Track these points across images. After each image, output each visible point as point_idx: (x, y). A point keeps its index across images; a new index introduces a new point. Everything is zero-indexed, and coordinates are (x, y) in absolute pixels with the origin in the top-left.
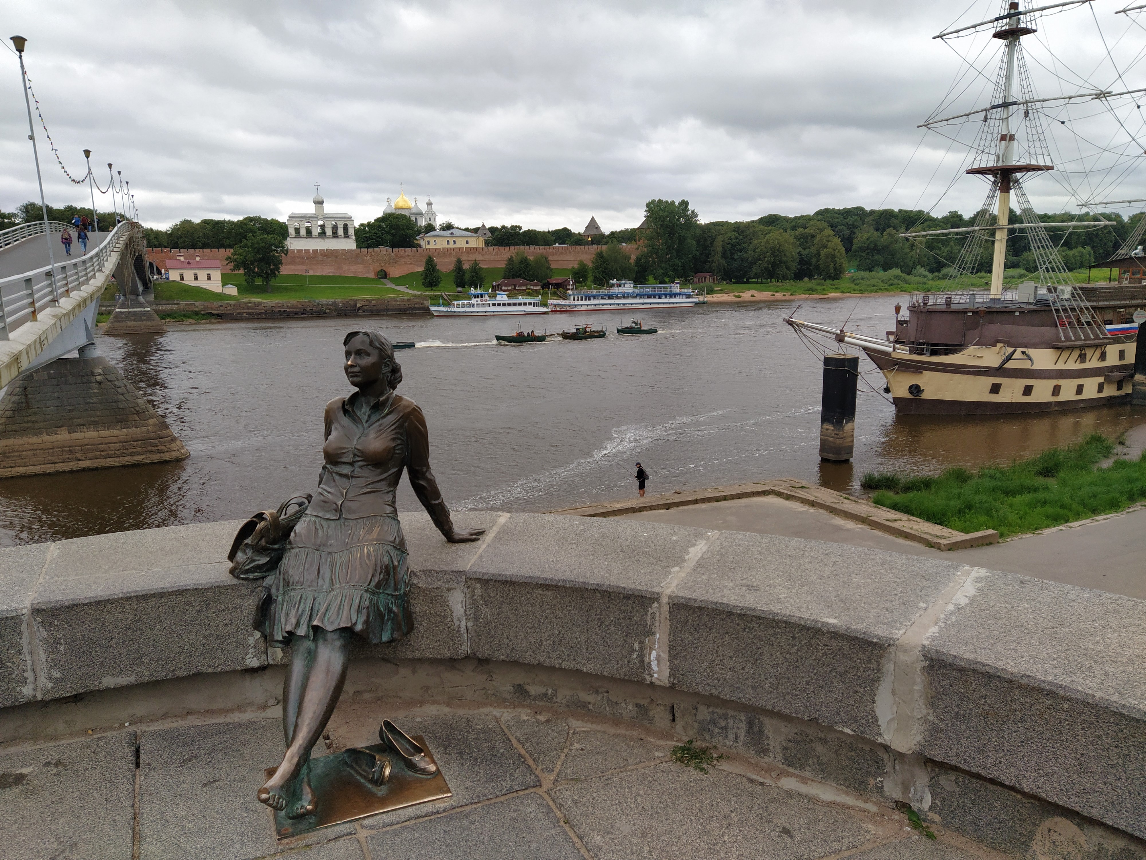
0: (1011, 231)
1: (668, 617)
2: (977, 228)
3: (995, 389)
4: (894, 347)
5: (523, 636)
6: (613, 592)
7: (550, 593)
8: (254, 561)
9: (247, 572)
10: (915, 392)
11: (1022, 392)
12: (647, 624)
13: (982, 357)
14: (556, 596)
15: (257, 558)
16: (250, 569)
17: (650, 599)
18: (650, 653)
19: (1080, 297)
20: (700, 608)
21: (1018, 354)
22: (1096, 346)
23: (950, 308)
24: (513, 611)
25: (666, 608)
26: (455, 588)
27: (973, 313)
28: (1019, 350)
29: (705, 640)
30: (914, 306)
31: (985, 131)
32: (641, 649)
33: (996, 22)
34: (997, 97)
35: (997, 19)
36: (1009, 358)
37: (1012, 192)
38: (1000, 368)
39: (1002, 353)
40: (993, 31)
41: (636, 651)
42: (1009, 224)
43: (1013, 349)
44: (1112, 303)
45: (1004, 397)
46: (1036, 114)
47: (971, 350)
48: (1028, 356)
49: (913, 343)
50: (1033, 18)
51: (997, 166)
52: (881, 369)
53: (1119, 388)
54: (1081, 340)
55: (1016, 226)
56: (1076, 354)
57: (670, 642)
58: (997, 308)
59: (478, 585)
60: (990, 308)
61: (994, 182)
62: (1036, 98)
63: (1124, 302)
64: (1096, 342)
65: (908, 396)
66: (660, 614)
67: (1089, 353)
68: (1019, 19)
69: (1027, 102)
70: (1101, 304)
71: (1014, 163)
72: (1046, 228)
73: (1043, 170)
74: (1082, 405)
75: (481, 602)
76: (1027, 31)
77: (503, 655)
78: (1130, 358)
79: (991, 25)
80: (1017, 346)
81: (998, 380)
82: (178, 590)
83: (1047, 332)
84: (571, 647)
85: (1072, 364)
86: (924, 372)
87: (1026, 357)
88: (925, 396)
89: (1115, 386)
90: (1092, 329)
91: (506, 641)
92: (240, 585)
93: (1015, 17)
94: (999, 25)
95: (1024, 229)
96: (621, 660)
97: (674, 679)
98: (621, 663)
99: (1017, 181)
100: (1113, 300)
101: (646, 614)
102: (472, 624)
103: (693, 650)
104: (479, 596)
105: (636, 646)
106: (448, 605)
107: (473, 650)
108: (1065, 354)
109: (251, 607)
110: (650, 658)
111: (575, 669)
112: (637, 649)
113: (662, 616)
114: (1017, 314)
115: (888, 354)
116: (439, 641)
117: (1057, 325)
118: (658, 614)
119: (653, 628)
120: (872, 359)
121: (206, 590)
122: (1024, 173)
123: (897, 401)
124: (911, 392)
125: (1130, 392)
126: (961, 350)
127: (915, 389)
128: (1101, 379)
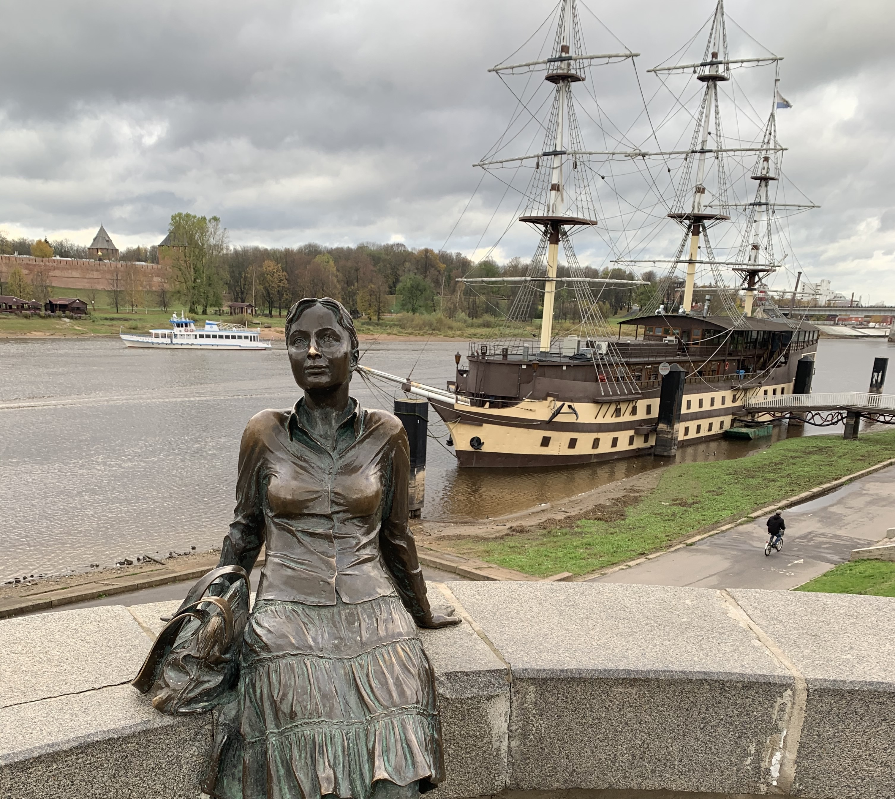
0: (559, 284)
1: (804, 707)
2: (529, 278)
3: (546, 442)
4: (457, 398)
5: (590, 753)
6: (727, 682)
7: (634, 691)
8: (203, 682)
9: (190, 701)
10: (476, 445)
11: (567, 445)
12: (771, 718)
13: (534, 411)
14: (644, 693)
15: (206, 678)
16: (195, 697)
17: (781, 686)
18: (771, 757)
19: (617, 353)
20: (852, 692)
21: (565, 409)
22: (629, 401)
23: (506, 359)
24: (579, 720)
25: (803, 696)
26: (498, 696)
27: (527, 365)
28: (567, 404)
29: (853, 731)
30: (473, 356)
31: (537, 178)
32: (758, 752)
33: (548, 64)
34: (549, 144)
35: (550, 61)
36: (558, 412)
37: (560, 243)
38: (550, 421)
39: (552, 407)
40: (545, 74)
41: (750, 755)
42: (557, 277)
43: (561, 403)
44: (642, 359)
45: (552, 450)
46: (583, 166)
47: (525, 404)
48: (574, 410)
49: (473, 395)
50: (582, 66)
51: (547, 217)
52: (445, 421)
53: (646, 441)
54: (617, 395)
55: (564, 279)
56: (613, 408)
57: (802, 738)
58: (547, 361)
59: (532, 688)
60: (541, 361)
61: (545, 233)
62: (583, 150)
63: (651, 359)
64: (630, 397)
65: (470, 449)
66: (793, 704)
67: (623, 407)
68: (569, 65)
69: (575, 154)
70: (633, 360)
71: (561, 215)
72: (589, 283)
73: (589, 224)
74: (616, 457)
75: (534, 711)
76: (576, 79)
77: (558, 781)
78: (655, 413)
79: (543, 66)
80: (565, 400)
81: (547, 434)
82: (80, 746)
83: (589, 386)
84: (658, 760)
85: (610, 419)
86: (484, 425)
87: (571, 411)
88: (486, 448)
89: (642, 439)
90: (626, 384)
91: (564, 762)
92: (178, 725)
93: (566, 62)
94: (551, 68)
95: (572, 282)
96: (727, 769)
97: (800, 785)
98: (727, 773)
99: (565, 233)
100: (643, 357)
101: (772, 706)
102: (518, 743)
103: (833, 746)
104: (531, 703)
105: (752, 749)
106: (486, 721)
107: (516, 779)
108: (604, 408)
109: (195, 758)
110: (770, 762)
111: (661, 788)
112: (753, 752)
113: (796, 707)
114: (564, 368)
115: (451, 406)
116: (469, 773)
117: (597, 380)
118: (789, 705)
119: (780, 723)
120: (437, 411)
121: (125, 739)
122: (572, 226)
123: (460, 454)
124: (472, 446)
125: (654, 444)
126: (517, 404)
127: (476, 442)
128: (632, 432)
